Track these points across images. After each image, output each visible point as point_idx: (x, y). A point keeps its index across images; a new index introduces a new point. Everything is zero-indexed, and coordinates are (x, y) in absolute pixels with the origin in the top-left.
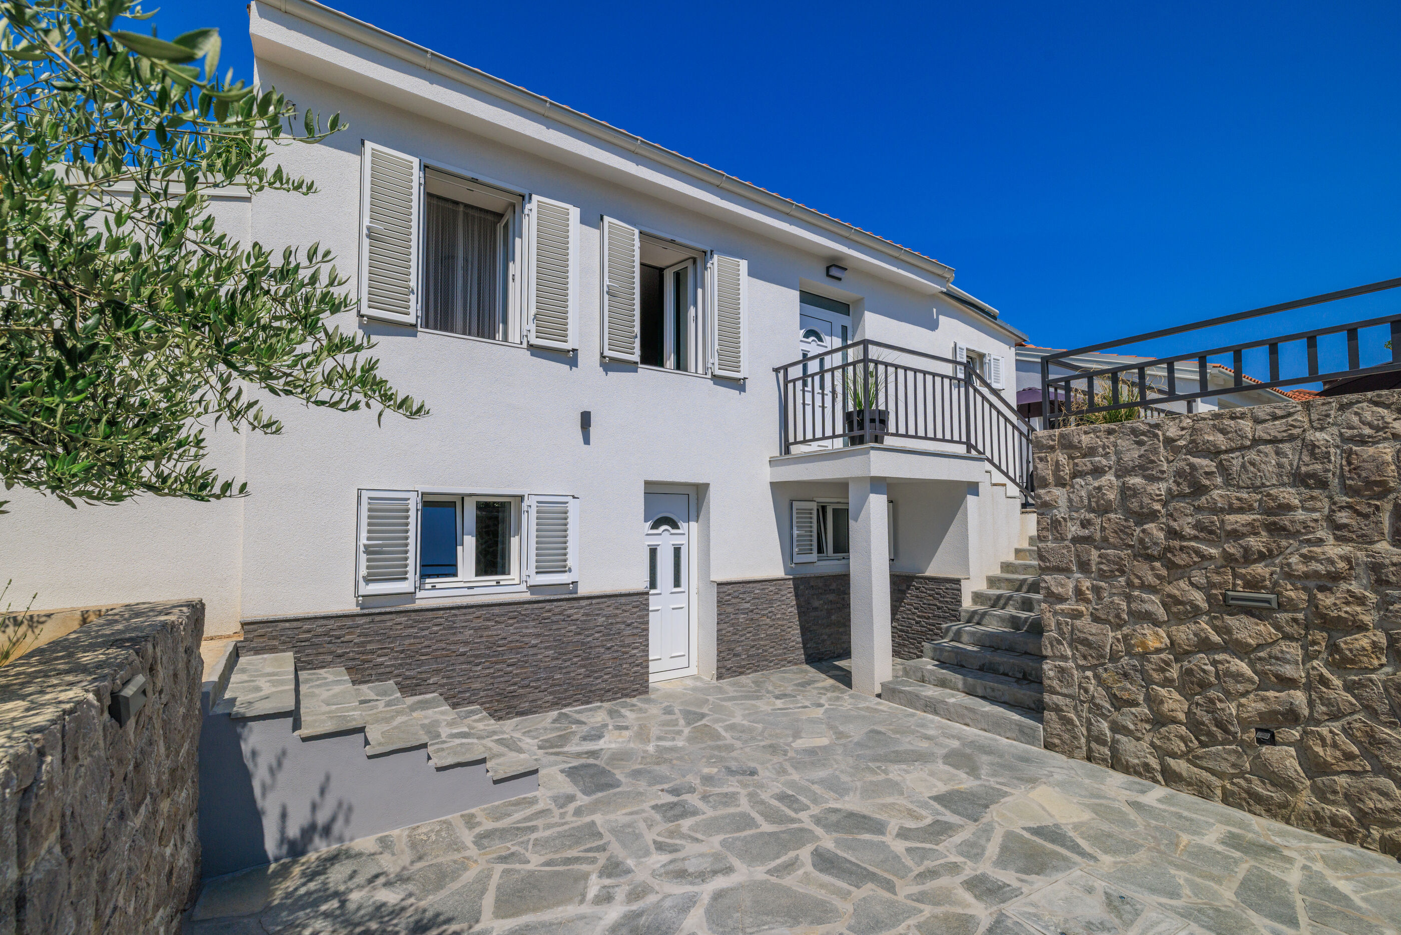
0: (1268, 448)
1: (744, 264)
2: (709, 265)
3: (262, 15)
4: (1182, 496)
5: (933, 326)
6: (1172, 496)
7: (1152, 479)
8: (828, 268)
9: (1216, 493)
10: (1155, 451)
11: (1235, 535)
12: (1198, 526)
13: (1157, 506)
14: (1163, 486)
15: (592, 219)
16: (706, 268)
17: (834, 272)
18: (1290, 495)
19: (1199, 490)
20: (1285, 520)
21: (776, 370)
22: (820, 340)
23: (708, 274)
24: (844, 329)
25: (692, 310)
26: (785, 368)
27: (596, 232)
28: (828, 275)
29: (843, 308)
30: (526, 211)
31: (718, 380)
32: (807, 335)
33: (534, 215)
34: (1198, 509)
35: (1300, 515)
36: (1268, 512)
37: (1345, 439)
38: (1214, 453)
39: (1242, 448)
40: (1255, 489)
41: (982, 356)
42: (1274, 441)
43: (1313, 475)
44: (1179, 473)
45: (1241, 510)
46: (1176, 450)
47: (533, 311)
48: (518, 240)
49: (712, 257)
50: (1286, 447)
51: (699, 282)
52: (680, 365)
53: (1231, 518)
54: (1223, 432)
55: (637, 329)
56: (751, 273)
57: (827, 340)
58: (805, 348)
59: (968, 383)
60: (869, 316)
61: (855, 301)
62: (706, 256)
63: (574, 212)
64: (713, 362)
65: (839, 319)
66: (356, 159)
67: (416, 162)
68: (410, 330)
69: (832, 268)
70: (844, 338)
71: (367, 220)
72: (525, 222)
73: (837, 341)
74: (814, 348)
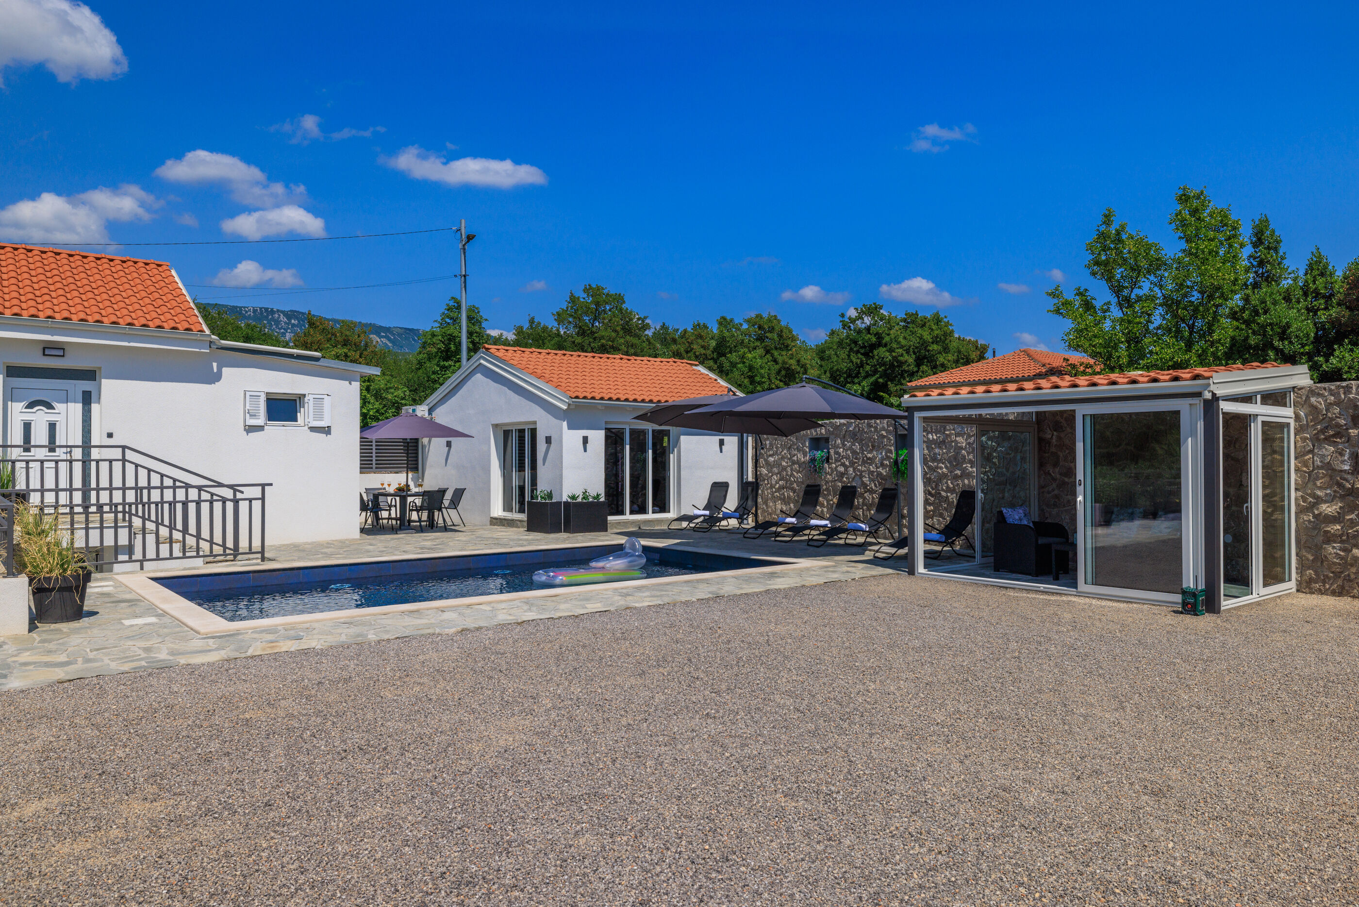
5: (214, 379)
8: (44, 349)
17: (52, 352)
22: (53, 408)
24: (87, 395)
28: (44, 355)
32: (30, 406)
41: (301, 396)
57: (60, 407)
58: (27, 417)
59: (124, 460)
60: (104, 382)
61: (98, 368)
65: (80, 385)
69: (49, 349)
70: (86, 401)
73: (76, 407)
74: (41, 416)
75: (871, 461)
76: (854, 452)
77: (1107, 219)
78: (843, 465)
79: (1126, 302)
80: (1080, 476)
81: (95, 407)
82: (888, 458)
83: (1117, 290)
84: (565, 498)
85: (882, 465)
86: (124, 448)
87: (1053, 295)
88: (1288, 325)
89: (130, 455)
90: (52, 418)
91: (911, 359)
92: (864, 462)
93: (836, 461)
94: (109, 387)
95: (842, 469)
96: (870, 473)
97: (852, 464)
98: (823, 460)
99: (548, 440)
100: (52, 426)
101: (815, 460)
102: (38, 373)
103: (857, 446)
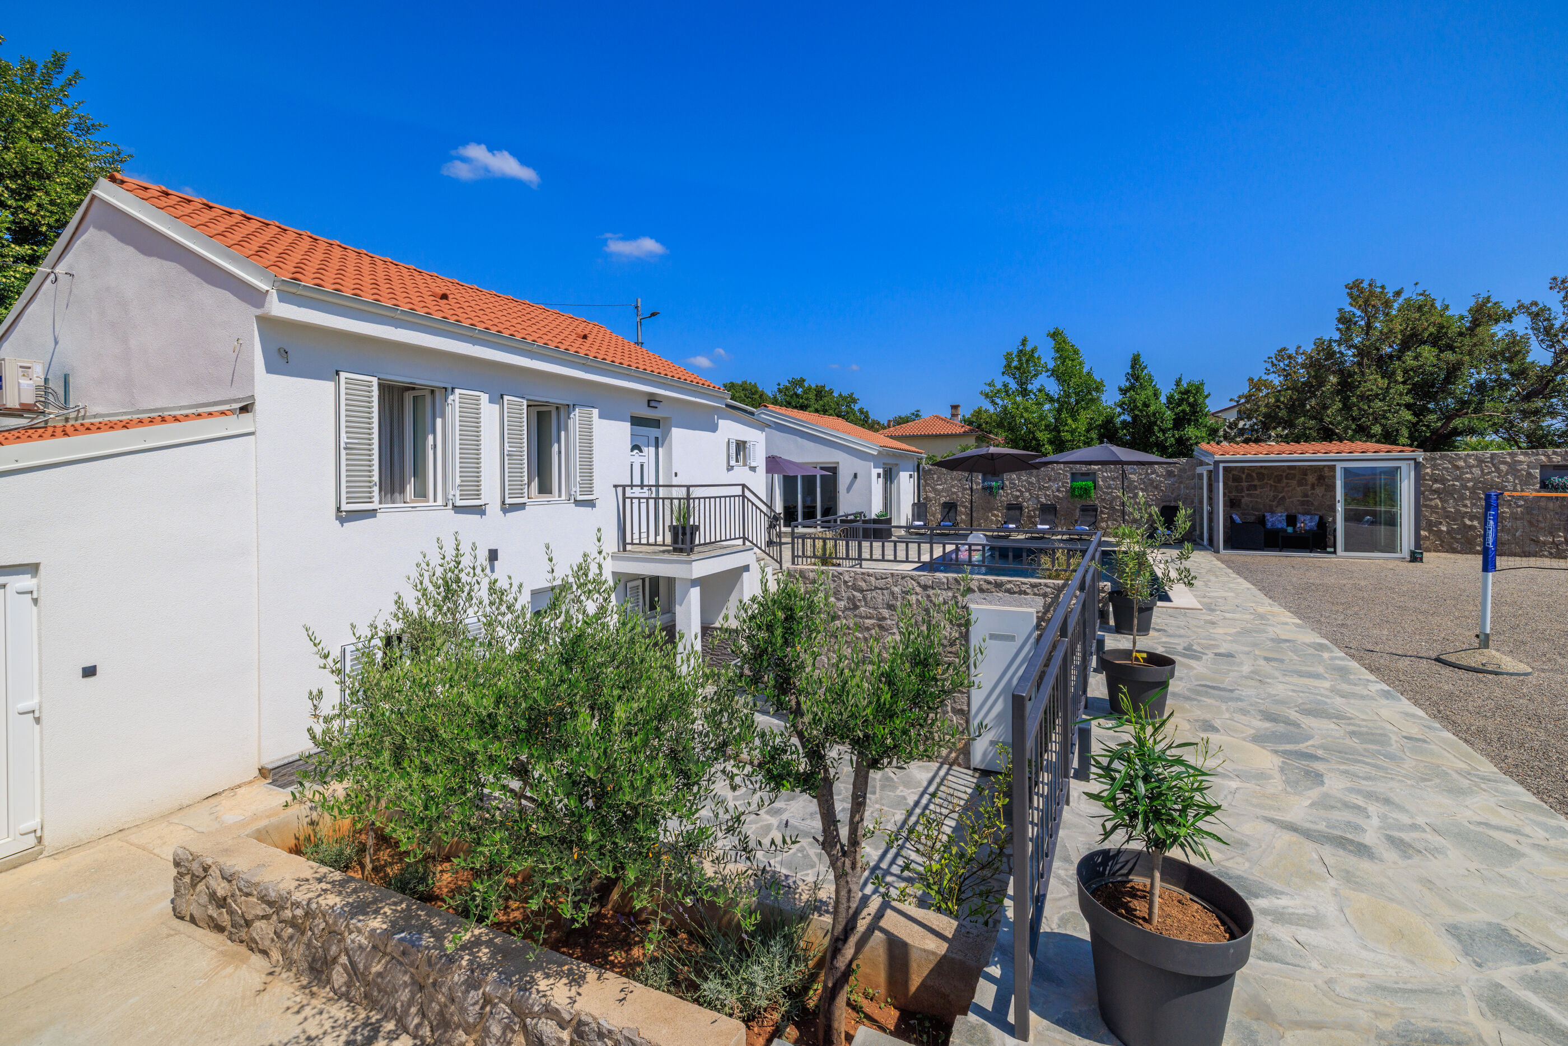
0: (879, 591)
1: (595, 412)
2: (572, 416)
3: (281, 300)
4: (849, 609)
5: (714, 428)
6: (846, 609)
7: (838, 599)
8: (649, 401)
9: (862, 609)
10: (840, 586)
11: (868, 629)
12: (855, 624)
13: (840, 613)
14: (842, 603)
15: (497, 398)
16: (569, 418)
17: (653, 404)
18: (886, 613)
19: (856, 607)
20: (884, 623)
21: (616, 486)
22: (641, 451)
23: (571, 422)
24: (657, 439)
25: (556, 446)
26: (623, 487)
27: (498, 407)
28: (649, 406)
29: (655, 423)
30: (450, 401)
31: (578, 503)
32: (635, 450)
33: (456, 404)
34: (856, 616)
35: (889, 622)
36: (879, 620)
37: (903, 592)
38: (861, 591)
39: (871, 590)
40: (875, 609)
41: (745, 442)
42: (881, 589)
43: (893, 606)
44: (849, 598)
45: (870, 618)
46: (848, 587)
47: (458, 481)
48: (439, 421)
49: (574, 410)
50: (885, 592)
51: (564, 428)
52: (544, 490)
53: (867, 621)
54: (865, 581)
55: (526, 479)
56: (601, 417)
57: (645, 450)
58: (632, 460)
59: (743, 496)
60: (675, 431)
61: (665, 418)
62: (569, 408)
63: (484, 397)
64: (576, 490)
65: (653, 432)
66: (330, 385)
67: (375, 381)
68: (372, 513)
69: (652, 401)
70: (657, 447)
71: (343, 435)
72: (449, 410)
73: (652, 450)
74: (637, 459)
75: (1048, 488)
76: (1032, 483)
77: (1024, 342)
78: (1020, 491)
80: (1338, 498)
81: (660, 449)
82: (1063, 486)
84: (874, 516)
85: (1058, 490)
86: (743, 486)
89: (746, 492)
90: (644, 460)
92: (1040, 489)
93: (1011, 488)
94: (677, 433)
95: (1018, 494)
96: (1046, 495)
97: (1028, 490)
98: (998, 488)
99: (855, 476)
100: (642, 466)
101: (991, 488)
102: (637, 421)
103: (1033, 480)
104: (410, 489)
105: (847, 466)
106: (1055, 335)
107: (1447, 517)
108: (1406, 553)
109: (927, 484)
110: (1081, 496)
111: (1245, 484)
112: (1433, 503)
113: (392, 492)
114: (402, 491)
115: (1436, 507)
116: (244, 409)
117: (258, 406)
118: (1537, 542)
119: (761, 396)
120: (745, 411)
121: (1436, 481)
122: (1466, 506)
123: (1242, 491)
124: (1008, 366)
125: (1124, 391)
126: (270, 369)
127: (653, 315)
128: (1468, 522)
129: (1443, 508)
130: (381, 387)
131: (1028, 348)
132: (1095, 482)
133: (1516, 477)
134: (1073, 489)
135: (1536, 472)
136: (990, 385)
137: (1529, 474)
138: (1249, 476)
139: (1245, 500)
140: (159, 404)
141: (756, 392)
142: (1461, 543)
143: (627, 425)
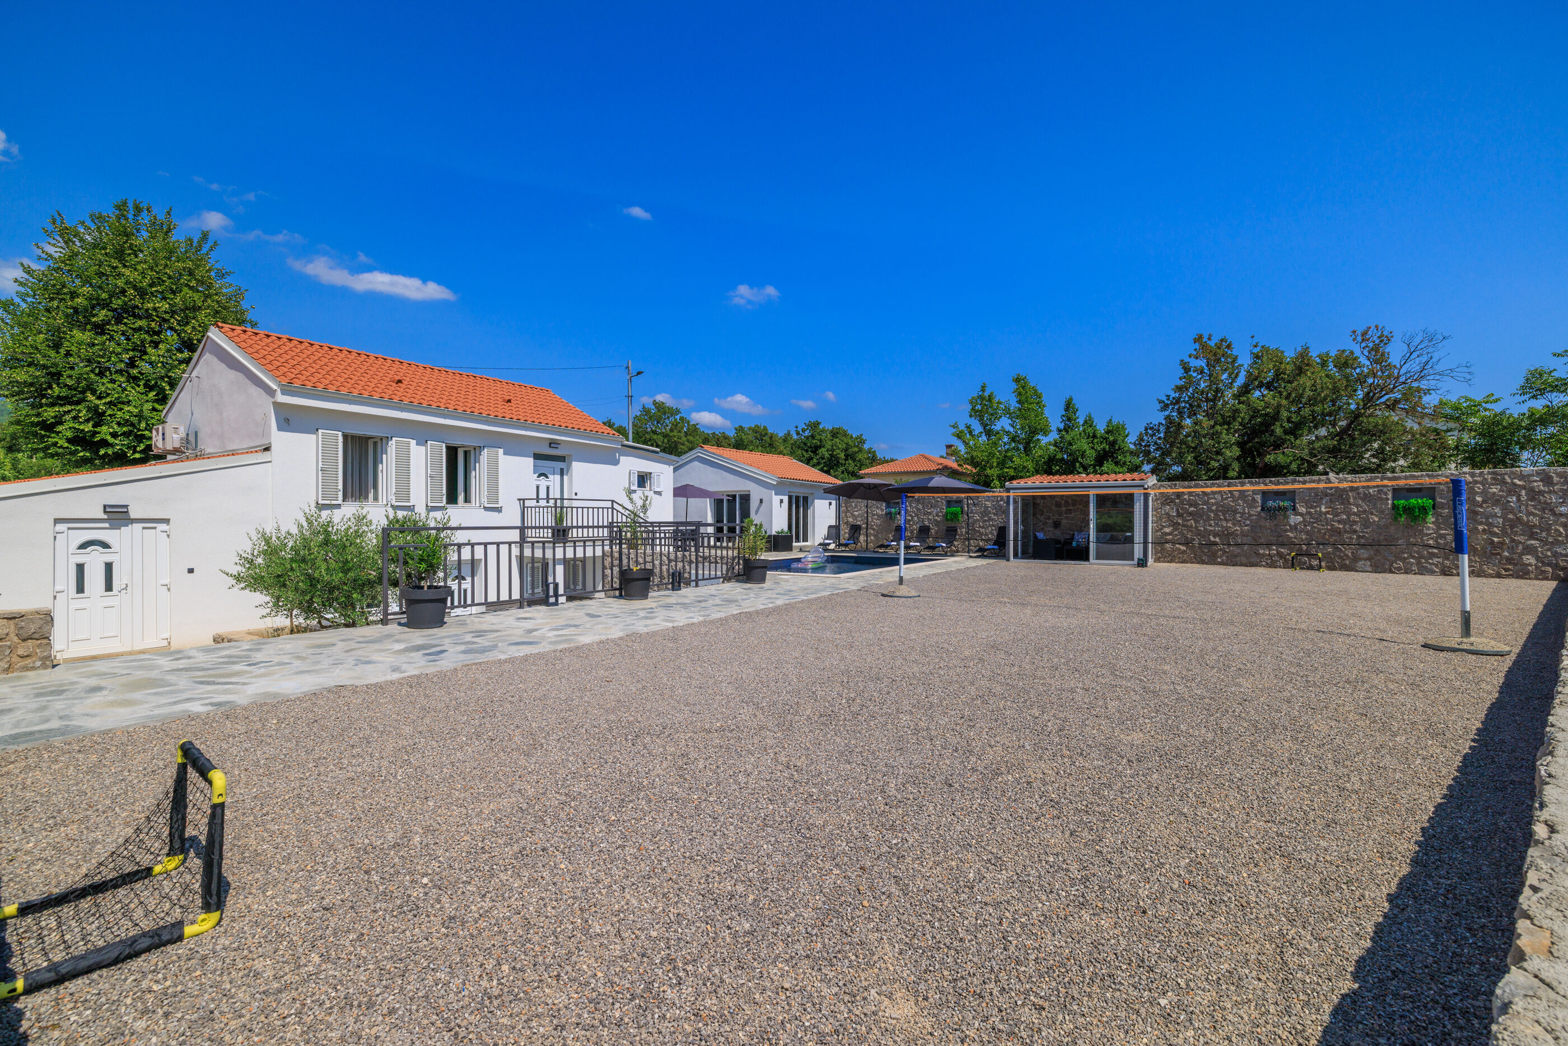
1: (501, 451)
2: (482, 453)
3: (282, 394)
5: (616, 462)
8: (550, 443)
15: (422, 442)
16: (480, 455)
17: (553, 446)
21: (519, 500)
22: (547, 477)
23: (481, 457)
24: (562, 470)
25: (473, 473)
26: (524, 500)
27: (424, 448)
28: (550, 447)
29: (562, 459)
30: (390, 444)
31: (486, 508)
32: (539, 476)
33: (394, 447)
41: (648, 472)
47: (394, 491)
48: (384, 456)
49: (484, 449)
51: (477, 460)
52: (467, 500)
55: (444, 492)
56: (505, 454)
57: (551, 477)
58: (538, 483)
59: (613, 508)
60: (575, 464)
61: (569, 456)
62: (481, 448)
63: (413, 442)
64: (484, 500)
65: (561, 465)
66: (314, 436)
67: (340, 434)
68: (338, 506)
69: (552, 444)
70: (562, 474)
71: (320, 464)
72: (389, 449)
73: (558, 477)
74: (543, 483)
75: (930, 513)
76: (918, 509)
77: (983, 389)
78: (911, 515)
79: (989, 433)
80: (1091, 516)
81: (565, 477)
82: (941, 512)
83: (985, 426)
84: (774, 533)
85: (938, 515)
86: (613, 501)
87: (954, 427)
88: (1085, 451)
89: (616, 506)
90: (548, 483)
91: (842, 456)
92: (924, 514)
94: (577, 467)
95: (910, 518)
96: (929, 519)
97: (917, 515)
98: (896, 514)
99: (761, 501)
100: (548, 488)
101: (890, 513)
102: (537, 457)
103: (920, 506)
104: (371, 496)
105: (756, 493)
106: (1017, 380)
107: (1199, 535)
108: (1135, 562)
109: (848, 511)
110: (952, 520)
111: (1063, 509)
112: (1189, 523)
113: (360, 495)
114: (366, 498)
115: (1191, 526)
116: (267, 449)
117: (273, 448)
118: (1258, 554)
119: (771, 438)
120: (648, 450)
121: (1191, 505)
122: (1210, 525)
123: (1060, 514)
124: (973, 409)
125: (1060, 431)
126: (280, 429)
127: (639, 373)
128: (1212, 539)
129: (1196, 527)
130: (345, 437)
131: (986, 394)
132: (962, 508)
133: (1245, 502)
134: (947, 514)
135: (1258, 498)
136: (953, 427)
137: (1254, 499)
138: (1067, 502)
139: (1064, 522)
140: (235, 448)
141: (766, 434)
142: (1209, 556)
143: (531, 460)
